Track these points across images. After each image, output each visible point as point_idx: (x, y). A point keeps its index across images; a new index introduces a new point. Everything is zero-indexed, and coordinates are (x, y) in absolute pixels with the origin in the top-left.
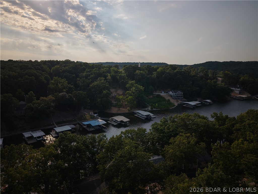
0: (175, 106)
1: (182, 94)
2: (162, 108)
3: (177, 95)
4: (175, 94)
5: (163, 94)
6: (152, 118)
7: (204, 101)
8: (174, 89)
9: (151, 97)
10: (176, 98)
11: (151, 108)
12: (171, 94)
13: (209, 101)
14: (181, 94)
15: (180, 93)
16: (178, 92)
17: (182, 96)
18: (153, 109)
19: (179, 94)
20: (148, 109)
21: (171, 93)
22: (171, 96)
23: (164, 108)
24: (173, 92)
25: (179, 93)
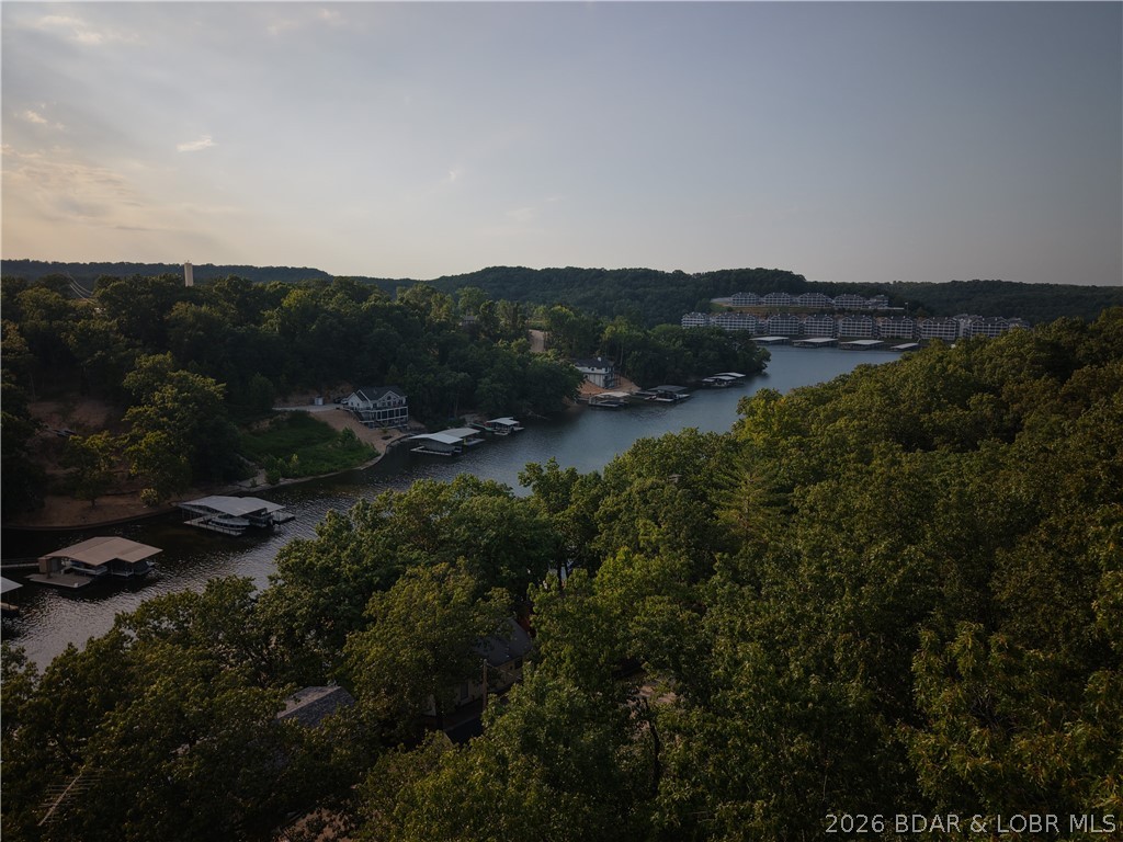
0: (379, 455)
1: (404, 402)
2: (320, 473)
3: (380, 409)
4: (375, 405)
5: (319, 409)
6: (275, 522)
7: (489, 425)
8: (369, 382)
9: (266, 424)
10: (380, 421)
11: (267, 477)
12: (355, 405)
13: (507, 421)
14: (400, 402)
15: (393, 398)
16: (385, 397)
17: (403, 412)
18: (277, 481)
19: (389, 404)
20: (254, 485)
21: (355, 401)
22: (358, 415)
23: (332, 471)
24: (363, 399)
25: (389, 398)
